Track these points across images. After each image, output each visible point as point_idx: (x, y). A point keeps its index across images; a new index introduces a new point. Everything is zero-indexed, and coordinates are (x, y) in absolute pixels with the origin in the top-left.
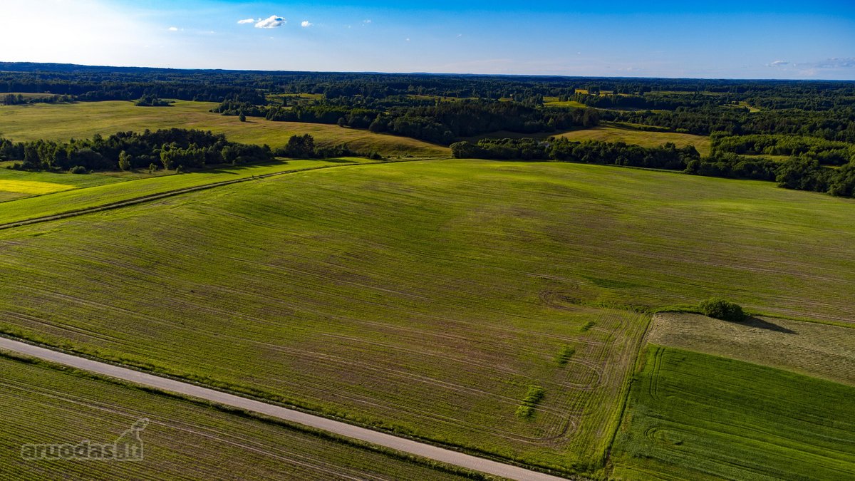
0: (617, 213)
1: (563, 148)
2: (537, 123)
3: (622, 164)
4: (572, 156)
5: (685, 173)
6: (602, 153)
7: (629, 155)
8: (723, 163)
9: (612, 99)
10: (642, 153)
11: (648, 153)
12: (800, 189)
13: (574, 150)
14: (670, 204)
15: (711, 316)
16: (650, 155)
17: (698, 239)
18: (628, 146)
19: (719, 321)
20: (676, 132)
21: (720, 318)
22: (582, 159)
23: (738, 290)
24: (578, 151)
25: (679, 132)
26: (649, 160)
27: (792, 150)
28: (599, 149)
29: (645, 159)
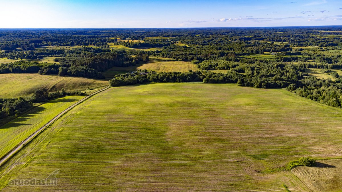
3: (179, 81)
4: (159, 80)
5: (204, 83)
6: (170, 77)
7: (181, 77)
9: (137, 44)
12: (245, 86)
13: (159, 77)
15: (307, 166)
19: (311, 167)
20: (178, 61)
21: (310, 166)
22: (164, 81)
24: (161, 78)
25: (179, 61)
27: (225, 68)
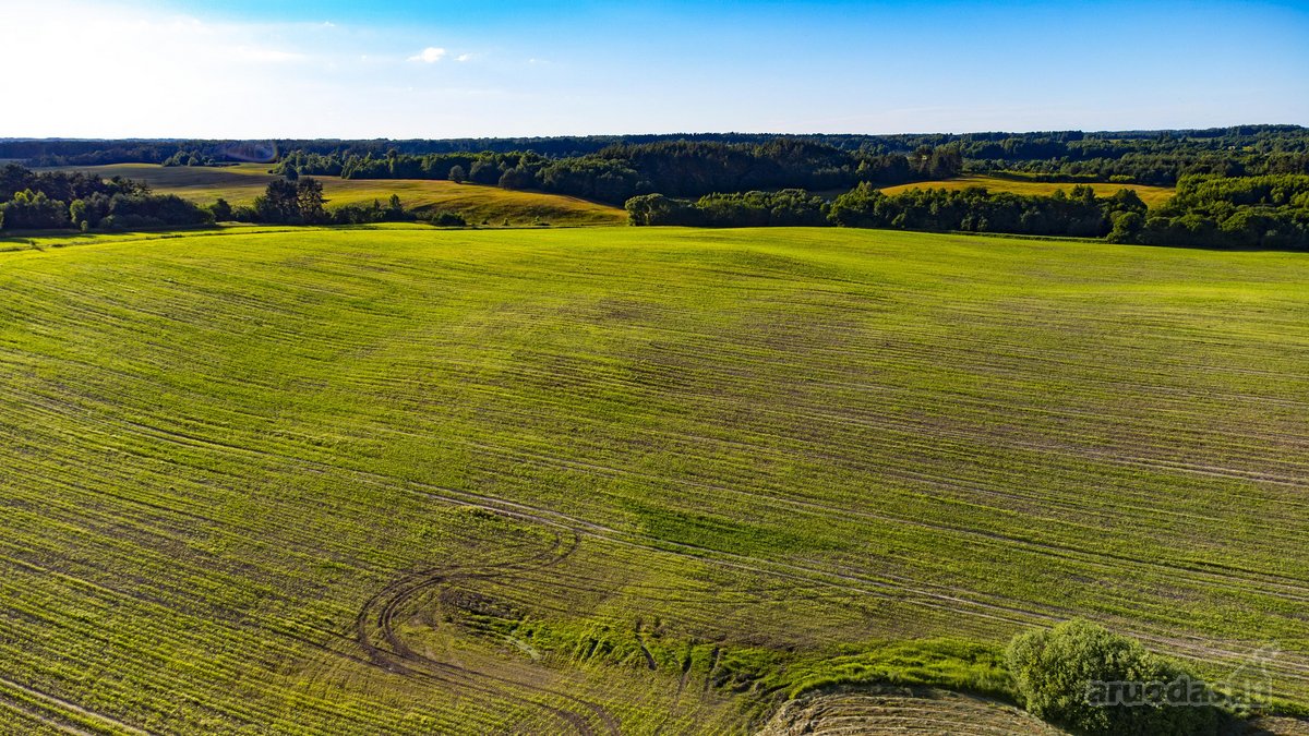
0: (879, 311)
1: (855, 203)
2: (836, 170)
3: (974, 229)
4: (872, 217)
5: (1110, 242)
6: (934, 207)
7: (991, 209)
8: (1196, 217)
10: (1018, 204)
11: (1030, 205)
13: (877, 205)
14: (1036, 291)
16: (1034, 208)
17: (1087, 377)
18: (991, 196)
20: (1110, 182)
22: (894, 222)
23: (1199, 567)
25: (1115, 182)
26: (1031, 218)
28: (928, 202)
29: (1023, 217)
